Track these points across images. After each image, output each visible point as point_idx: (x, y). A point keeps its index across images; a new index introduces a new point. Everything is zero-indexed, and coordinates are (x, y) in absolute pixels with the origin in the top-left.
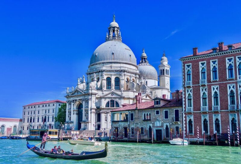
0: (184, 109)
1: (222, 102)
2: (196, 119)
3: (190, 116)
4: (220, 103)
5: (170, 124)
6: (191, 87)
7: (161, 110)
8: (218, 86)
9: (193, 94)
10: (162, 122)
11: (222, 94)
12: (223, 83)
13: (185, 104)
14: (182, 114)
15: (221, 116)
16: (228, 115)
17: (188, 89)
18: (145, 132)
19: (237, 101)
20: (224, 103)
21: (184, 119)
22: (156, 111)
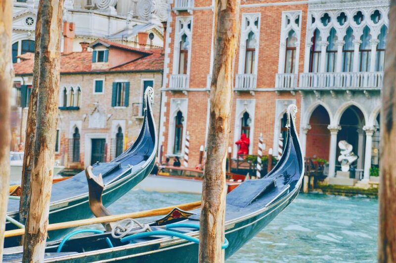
0: (166, 80)
1: (264, 65)
2: (194, 110)
3: (179, 102)
4: (259, 66)
5: (127, 123)
6: (189, 14)
7: (107, 78)
8: (259, 15)
9: (194, 35)
10: (109, 115)
11: (266, 40)
12: (272, 7)
13: (170, 65)
14: (160, 95)
15: (257, 107)
16: (273, 103)
17: (182, 20)
18: (61, 144)
19: (302, 63)
20: (267, 67)
21: (164, 109)
22: (97, 82)
